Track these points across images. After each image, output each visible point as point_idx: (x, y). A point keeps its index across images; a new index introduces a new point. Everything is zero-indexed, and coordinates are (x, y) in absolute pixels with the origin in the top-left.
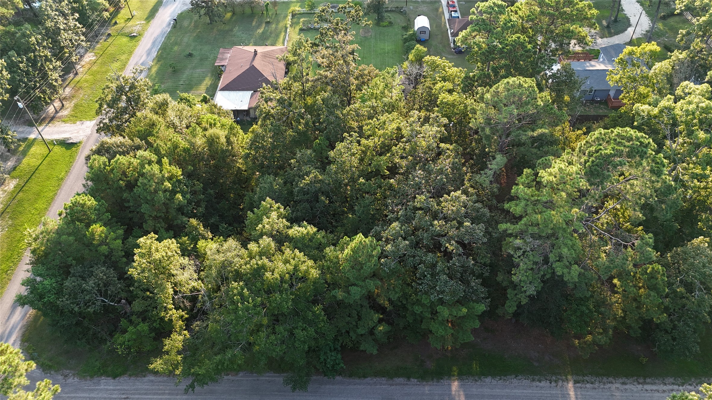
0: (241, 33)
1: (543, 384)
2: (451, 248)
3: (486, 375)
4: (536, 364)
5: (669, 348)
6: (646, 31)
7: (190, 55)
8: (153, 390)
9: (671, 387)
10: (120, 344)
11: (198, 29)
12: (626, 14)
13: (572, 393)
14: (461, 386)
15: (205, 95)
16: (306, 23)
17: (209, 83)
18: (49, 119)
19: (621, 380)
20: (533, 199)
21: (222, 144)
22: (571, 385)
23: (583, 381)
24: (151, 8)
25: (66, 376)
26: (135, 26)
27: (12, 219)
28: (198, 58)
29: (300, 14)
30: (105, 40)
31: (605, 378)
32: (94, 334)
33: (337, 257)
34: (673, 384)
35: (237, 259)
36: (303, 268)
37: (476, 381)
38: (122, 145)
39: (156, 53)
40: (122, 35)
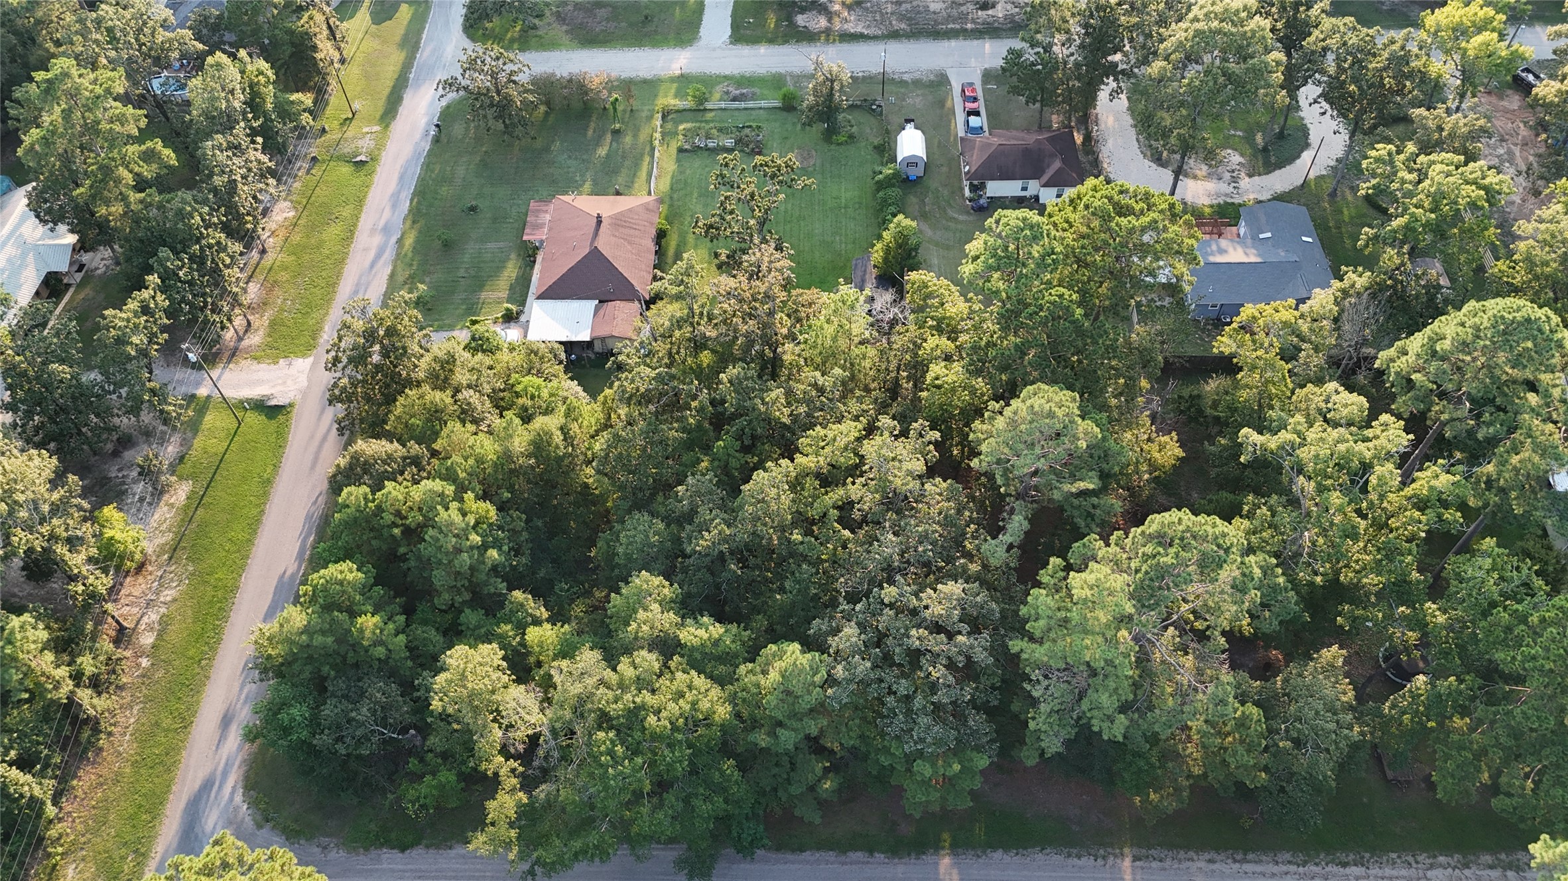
0: (566, 156)
1: (1084, 861)
2: (937, 675)
3: (994, 848)
4: (1075, 828)
5: (1275, 818)
6: (1337, 160)
7: (473, 209)
8: (466, 870)
9: (1284, 868)
10: (410, 801)
11: (482, 145)
12: (1303, 119)
13: (1128, 877)
14: (953, 865)
15: (510, 306)
16: (689, 135)
17: (514, 275)
18: (227, 354)
19: (1207, 856)
20: (1059, 614)
21: (557, 447)
22: (1127, 862)
23: (1147, 857)
24: (387, 91)
25: (325, 848)
26: (361, 138)
27: (193, 562)
28: (489, 215)
29: (678, 111)
30: (308, 172)
31: (1182, 852)
32: (365, 779)
33: (758, 686)
34: (1290, 862)
35: (602, 690)
36: (705, 705)
37: (979, 857)
38: (390, 457)
39: (408, 204)
40: (339, 158)
